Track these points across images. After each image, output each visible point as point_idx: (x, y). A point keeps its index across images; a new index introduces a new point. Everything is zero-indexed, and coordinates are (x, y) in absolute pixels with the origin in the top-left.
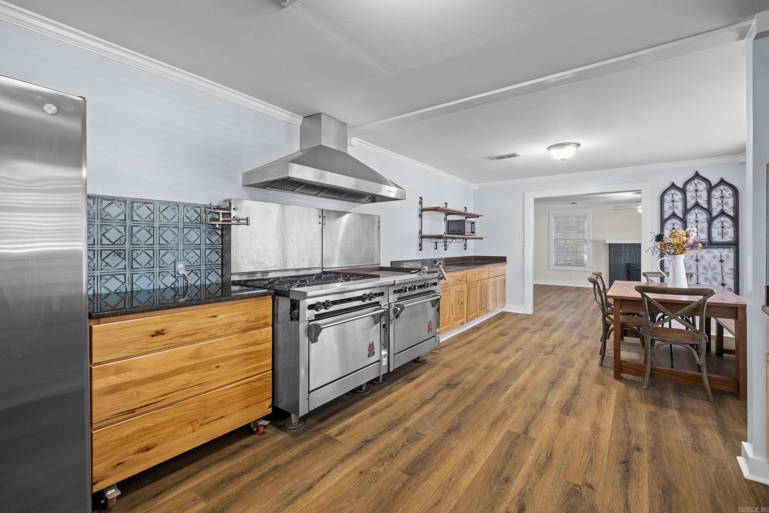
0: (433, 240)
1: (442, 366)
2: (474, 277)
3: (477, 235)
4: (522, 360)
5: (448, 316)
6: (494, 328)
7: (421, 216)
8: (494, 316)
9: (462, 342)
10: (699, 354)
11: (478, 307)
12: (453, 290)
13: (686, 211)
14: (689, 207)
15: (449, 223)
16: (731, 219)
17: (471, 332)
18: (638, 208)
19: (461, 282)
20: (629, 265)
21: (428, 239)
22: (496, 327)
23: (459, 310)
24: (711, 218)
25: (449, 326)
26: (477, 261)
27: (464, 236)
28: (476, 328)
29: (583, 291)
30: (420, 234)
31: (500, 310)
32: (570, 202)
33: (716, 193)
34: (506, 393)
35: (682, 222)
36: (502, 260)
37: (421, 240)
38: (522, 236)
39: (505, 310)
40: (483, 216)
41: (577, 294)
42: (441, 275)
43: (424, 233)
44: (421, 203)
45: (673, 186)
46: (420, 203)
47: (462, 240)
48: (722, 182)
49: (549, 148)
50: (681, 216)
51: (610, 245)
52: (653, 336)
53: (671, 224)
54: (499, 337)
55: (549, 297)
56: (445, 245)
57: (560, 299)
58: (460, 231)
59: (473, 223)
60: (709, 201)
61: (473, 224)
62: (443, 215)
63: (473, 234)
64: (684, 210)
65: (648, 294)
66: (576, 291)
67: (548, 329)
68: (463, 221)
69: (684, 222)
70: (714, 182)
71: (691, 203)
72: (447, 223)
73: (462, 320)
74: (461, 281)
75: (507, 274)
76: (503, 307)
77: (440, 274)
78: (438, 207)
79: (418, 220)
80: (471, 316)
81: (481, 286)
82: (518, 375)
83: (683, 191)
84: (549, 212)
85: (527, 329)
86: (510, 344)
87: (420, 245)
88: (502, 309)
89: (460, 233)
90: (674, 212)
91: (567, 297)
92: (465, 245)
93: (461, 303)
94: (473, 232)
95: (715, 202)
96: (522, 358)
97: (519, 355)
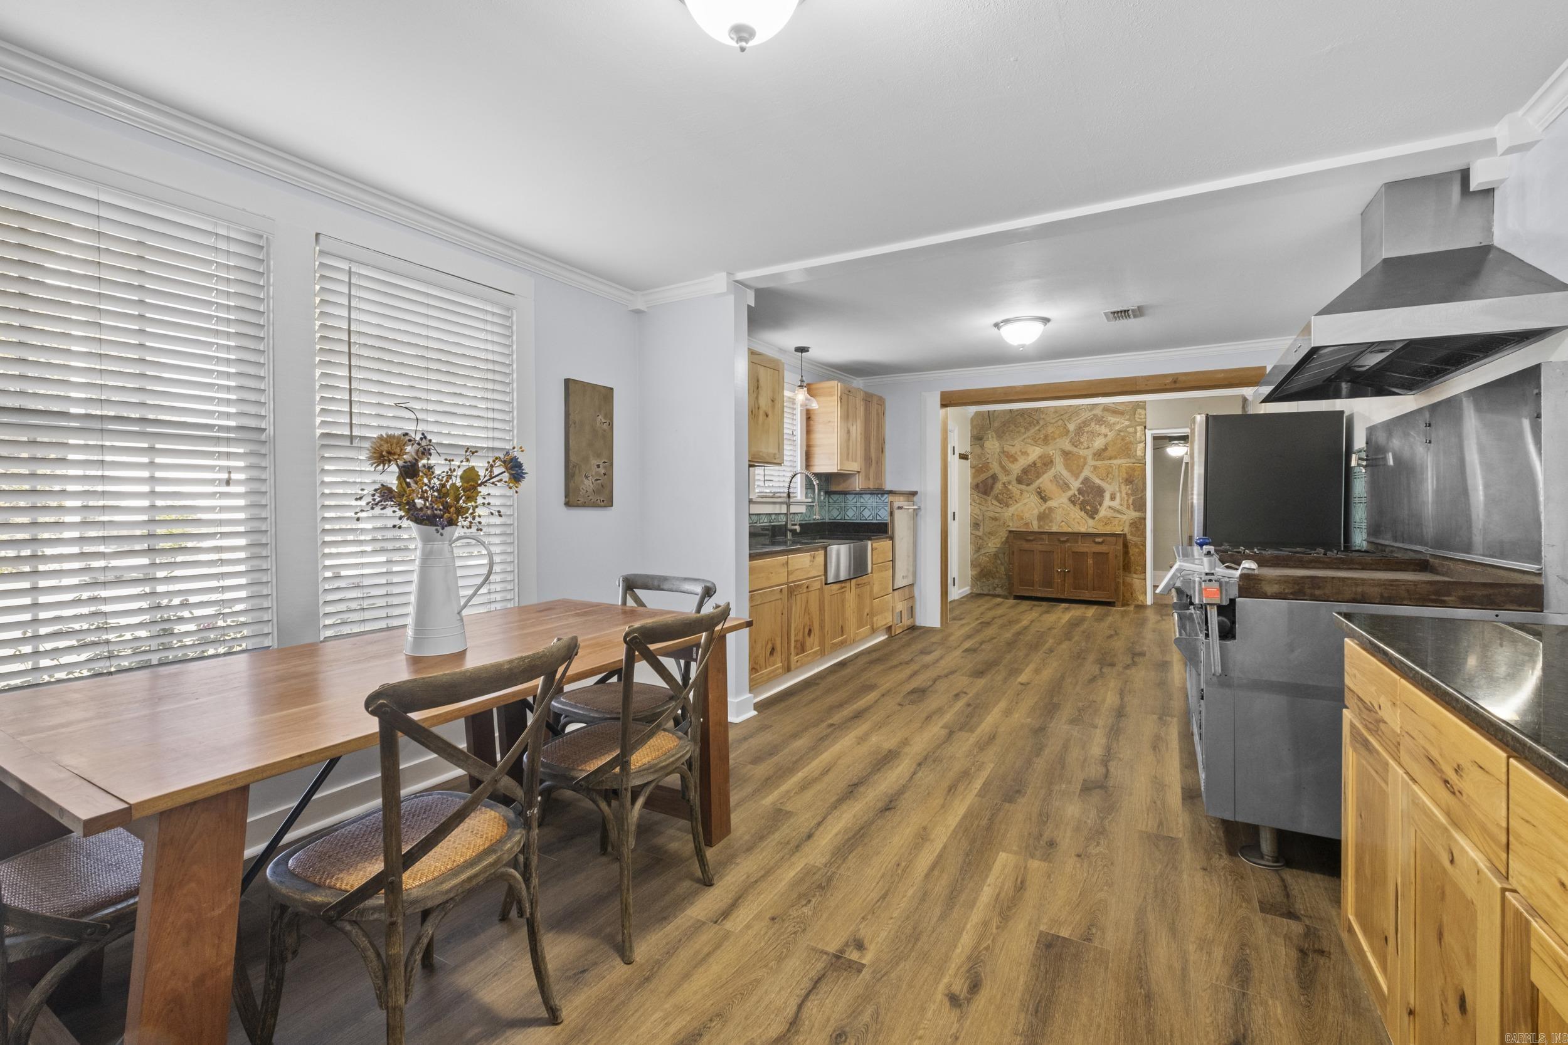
4: (952, 900)
34: (984, 779)
82: (964, 827)
96: (955, 914)
97: (963, 930)
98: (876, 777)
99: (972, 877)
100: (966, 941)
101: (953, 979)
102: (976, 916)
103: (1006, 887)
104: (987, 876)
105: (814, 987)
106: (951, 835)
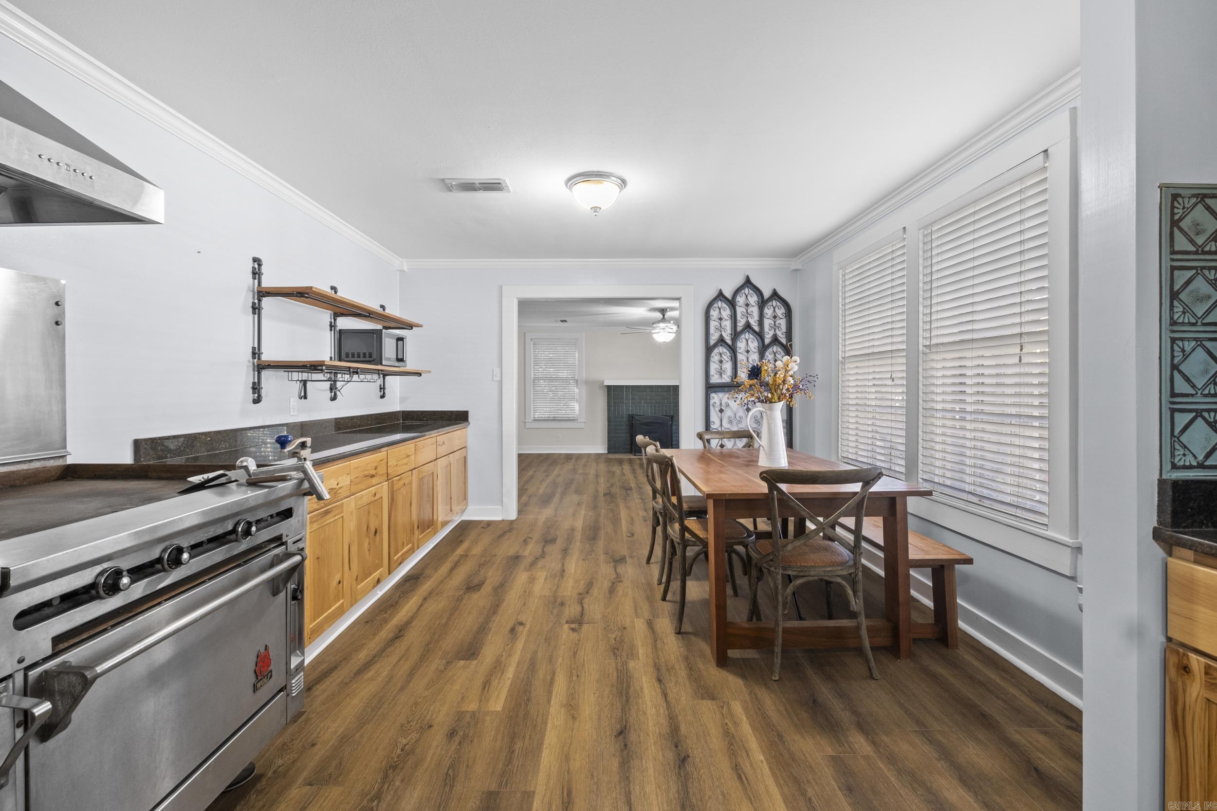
0: (296, 376)
1: (311, 784)
2: (405, 461)
3: (410, 366)
4: (533, 665)
5: (337, 578)
6: (452, 570)
7: (256, 309)
8: (447, 535)
9: (377, 639)
10: (855, 592)
11: (416, 527)
12: (350, 505)
13: (736, 335)
14: (739, 329)
15: (342, 336)
16: (784, 349)
17: (400, 597)
18: (653, 332)
19: (374, 481)
20: (633, 417)
21: (281, 373)
22: (456, 565)
23: (369, 550)
24: (763, 347)
25: (343, 604)
26: (408, 422)
27: (379, 367)
28: (413, 580)
29: (576, 461)
30: (254, 358)
31: (457, 520)
32: (559, 319)
33: (768, 311)
35: (731, 351)
36: (461, 417)
37: (259, 373)
38: (497, 371)
39: (466, 517)
40: (421, 326)
41: (570, 466)
42: (306, 485)
43: (267, 356)
44: (256, 274)
45: (720, 296)
46: (254, 273)
47: (375, 377)
48: (775, 295)
49: (571, 181)
50: (729, 342)
51: (609, 388)
52: (785, 569)
53: (718, 355)
54: (467, 595)
55: (532, 477)
56: (331, 389)
57: (550, 479)
58: (370, 356)
59: (400, 339)
60: (761, 323)
61: (400, 343)
62: (325, 316)
63: (401, 364)
64: (733, 333)
65: (784, 487)
66: (567, 462)
67: (554, 550)
68: (378, 333)
69: (733, 350)
70: (767, 294)
71: (741, 324)
72: (337, 335)
73: (376, 575)
74: (372, 476)
75: (470, 444)
76: (463, 511)
77: (301, 481)
78: (307, 288)
79: (249, 319)
80: (400, 554)
81: (421, 480)
82: (538, 730)
83: (732, 304)
84: (525, 334)
85: (516, 559)
86: (495, 612)
87: (256, 388)
88: (461, 516)
89: (370, 359)
90: (721, 335)
91: (559, 475)
92: (381, 389)
93: (373, 531)
94: (401, 360)
95: (767, 323)
96: (529, 656)
97: (522, 650)
98: (674, 789)
99: (522, 681)
100: (520, 645)
101: (523, 632)
102: (516, 657)
103: (497, 681)
104: (511, 685)
105: (582, 613)
106: (547, 718)
